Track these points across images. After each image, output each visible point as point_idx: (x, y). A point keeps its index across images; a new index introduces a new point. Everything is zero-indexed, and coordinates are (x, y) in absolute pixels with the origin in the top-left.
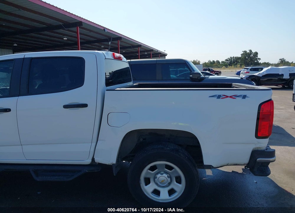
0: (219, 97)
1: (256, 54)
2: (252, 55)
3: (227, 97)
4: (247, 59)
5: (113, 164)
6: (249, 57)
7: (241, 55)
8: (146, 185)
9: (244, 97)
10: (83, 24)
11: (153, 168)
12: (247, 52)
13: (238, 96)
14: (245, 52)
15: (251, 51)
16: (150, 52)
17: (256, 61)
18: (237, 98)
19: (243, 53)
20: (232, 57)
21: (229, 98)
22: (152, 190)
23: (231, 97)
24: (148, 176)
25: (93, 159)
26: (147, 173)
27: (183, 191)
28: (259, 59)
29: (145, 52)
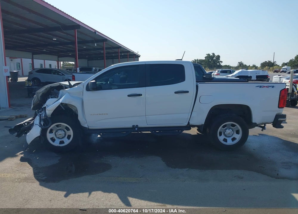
0: (260, 87)
1: (218, 57)
2: (215, 58)
3: (265, 87)
4: (210, 62)
5: (202, 125)
6: (212, 59)
7: (205, 58)
8: (220, 136)
9: (273, 87)
10: (81, 26)
11: (224, 127)
12: (211, 55)
13: (270, 86)
14: (209, 55)
15: (214, 54)
16: (126, 54)
17: (218, 64)
18: (270, 87)
19: (206, 56)
20: (196, 59)
21: (265, 88)
22: (223, 139)
23: (266, 87)
24: (221, 131)
25: (189, 123)
26: (221, 129)
27: (240, 138)
28: (221, 62)
29: (122, 53)
